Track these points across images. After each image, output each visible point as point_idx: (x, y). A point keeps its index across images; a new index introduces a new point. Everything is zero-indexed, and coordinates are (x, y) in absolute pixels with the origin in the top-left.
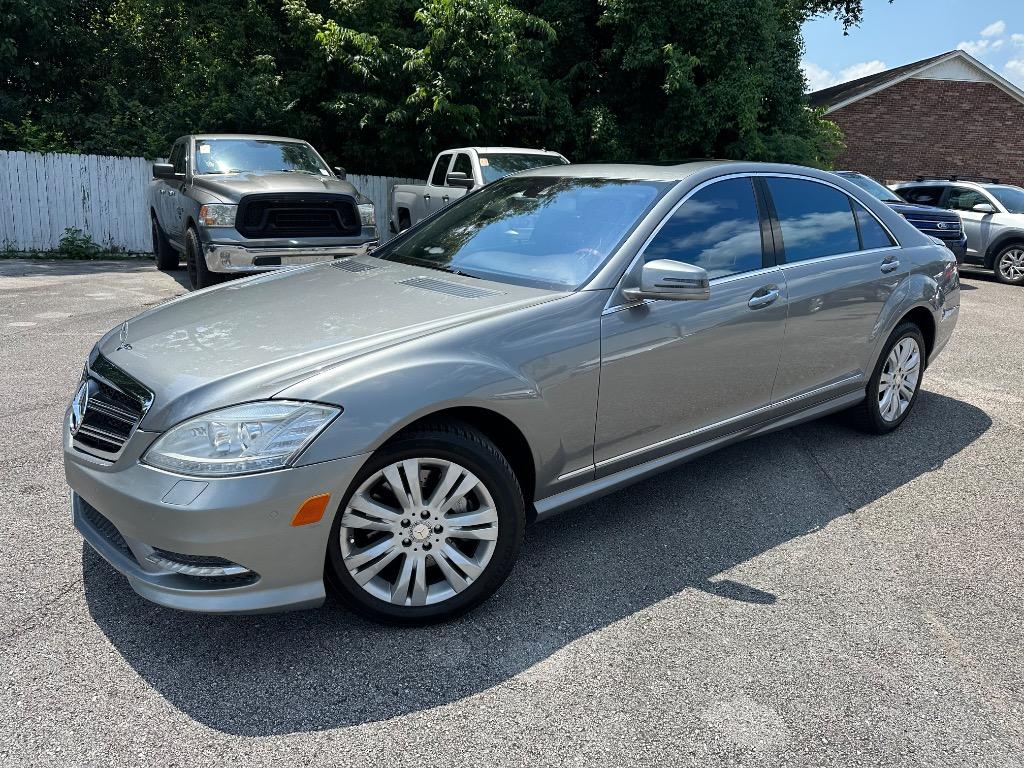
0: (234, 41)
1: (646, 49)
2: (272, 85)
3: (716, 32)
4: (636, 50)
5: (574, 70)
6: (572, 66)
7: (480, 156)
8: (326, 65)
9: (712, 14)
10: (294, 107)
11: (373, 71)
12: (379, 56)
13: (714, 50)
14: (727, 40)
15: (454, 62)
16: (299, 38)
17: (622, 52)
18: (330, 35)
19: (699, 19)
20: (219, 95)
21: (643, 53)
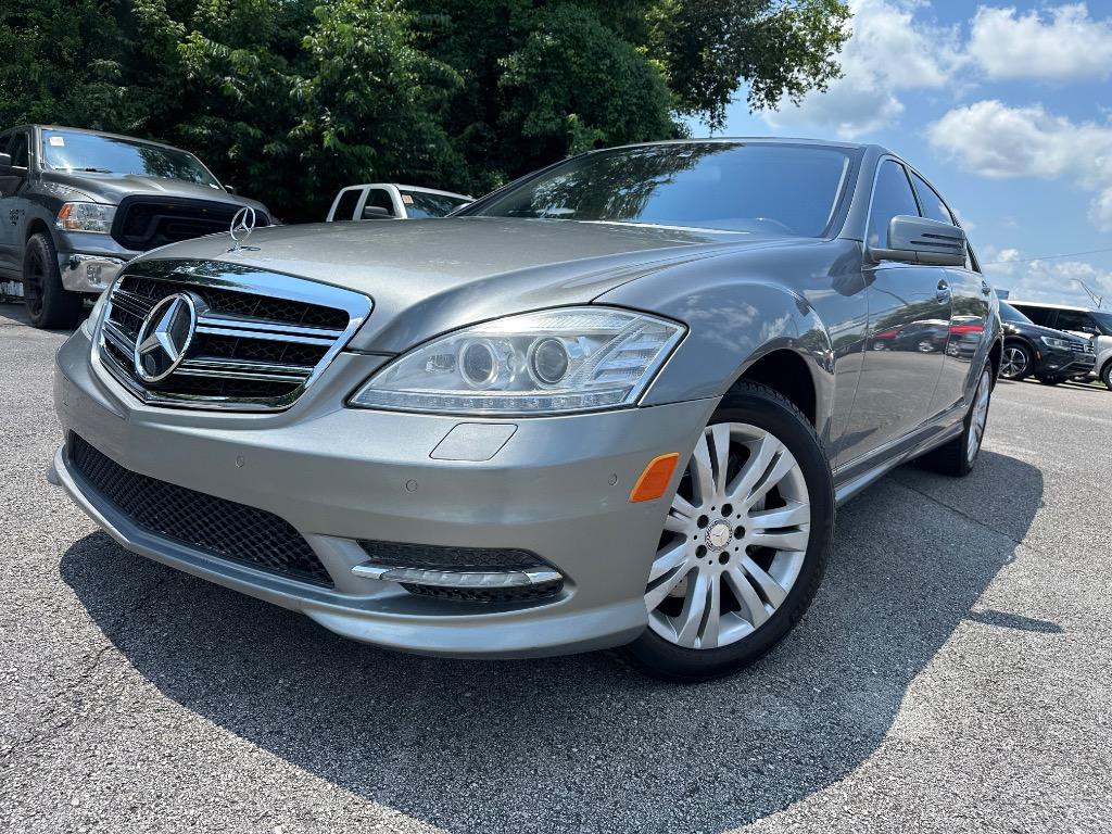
0: (67, 38)
1: (548, 116)
2: (115, 97)
3: (616, 110)
4: (537, 116)
5: (469, 130)
6: (466, 126)
7: (402, 192)
8: (185, 82)
9: (613, 91)
10: (140, 126)
11: (249, 95)
12: (256, 80)
13: (614, 126)
14: (628, 118)
15: (351, 96)
16: (152, 47)
17: (523, 117)
18: (195, 48)
19: (600, 93)
20: (39, 99)
21: (545, 120)
